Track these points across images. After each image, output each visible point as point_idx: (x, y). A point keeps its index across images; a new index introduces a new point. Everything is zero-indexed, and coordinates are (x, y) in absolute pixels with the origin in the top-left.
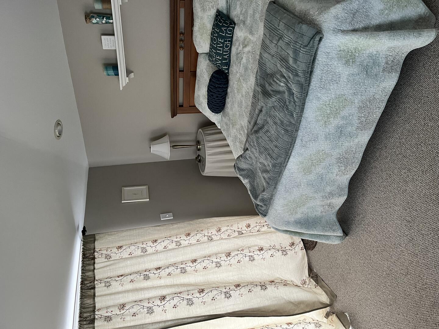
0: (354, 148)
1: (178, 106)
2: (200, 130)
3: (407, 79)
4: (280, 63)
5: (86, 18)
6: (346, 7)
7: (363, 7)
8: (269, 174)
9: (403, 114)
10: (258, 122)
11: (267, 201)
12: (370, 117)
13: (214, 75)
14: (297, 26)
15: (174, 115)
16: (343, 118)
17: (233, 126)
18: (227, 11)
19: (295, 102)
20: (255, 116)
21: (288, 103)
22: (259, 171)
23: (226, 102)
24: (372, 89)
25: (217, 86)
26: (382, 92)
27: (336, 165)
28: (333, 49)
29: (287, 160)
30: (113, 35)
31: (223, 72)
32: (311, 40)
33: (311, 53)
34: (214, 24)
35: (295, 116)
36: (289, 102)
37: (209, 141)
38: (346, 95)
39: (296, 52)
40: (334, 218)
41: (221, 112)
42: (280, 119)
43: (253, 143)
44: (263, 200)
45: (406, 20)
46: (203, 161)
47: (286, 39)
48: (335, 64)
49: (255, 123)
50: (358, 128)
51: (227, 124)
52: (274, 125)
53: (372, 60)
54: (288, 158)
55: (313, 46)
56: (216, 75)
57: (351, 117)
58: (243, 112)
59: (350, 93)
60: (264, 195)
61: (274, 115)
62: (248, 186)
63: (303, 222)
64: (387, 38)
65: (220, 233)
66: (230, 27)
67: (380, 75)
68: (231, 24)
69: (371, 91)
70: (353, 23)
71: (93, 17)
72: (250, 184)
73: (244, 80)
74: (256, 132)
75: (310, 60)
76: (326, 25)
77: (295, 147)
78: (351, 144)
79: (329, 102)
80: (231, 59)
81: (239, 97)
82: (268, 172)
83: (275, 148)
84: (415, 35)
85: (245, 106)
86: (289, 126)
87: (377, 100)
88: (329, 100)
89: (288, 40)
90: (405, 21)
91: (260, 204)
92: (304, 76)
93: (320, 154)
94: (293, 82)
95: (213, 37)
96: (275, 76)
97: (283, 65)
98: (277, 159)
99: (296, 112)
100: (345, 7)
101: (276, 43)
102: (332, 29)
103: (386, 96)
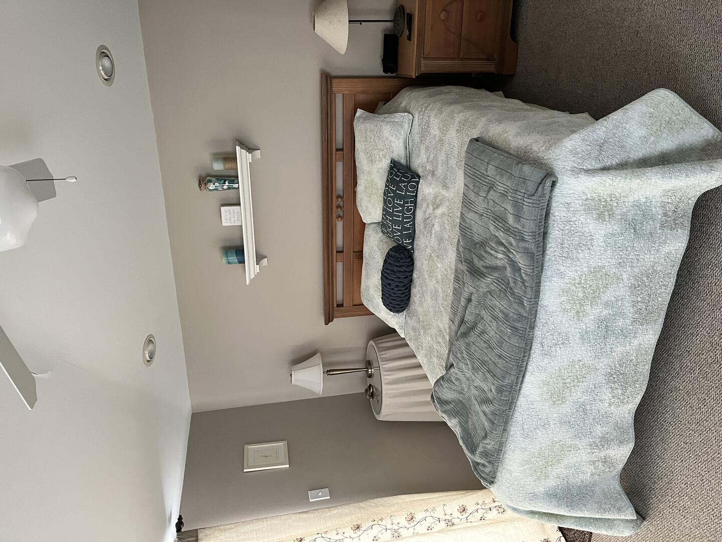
0: (634, 355)
1: (335, 306)
2: (372, 342)
3: (704, 239)
4: (493, 224)
5: (200, 184)
6: (588, 137)
7: (614, 134)
8: (491, 405)
9: (707, 294)
10: (466, 319)
11: (493, 456)
12: (653, 302)
13: (391, 253)
14: (515, 168)
15: (328, 320)
16: (607, 305)
17: (425, 333)
18: (407, 160)
19: (523, 282)
20: (460, 309)
21: (512, 284)
22: (475, 402)
23: (412, 295)
24: (648, 257)
25: (396, 269)
26: (665, 260)
27: (606, 387)
28: (574, 197)
29: (521, 380)
30: (239, 204)
31: (405, 248)
32: (538, 187)
33: (541, 205)
34: (387, 179)
35: (525, 304)
36: (515, 283)
37: (387, 359)
38: (606, 267)
39: (517, 205)
40: (616, 486)
41: (405, 310)
42: (502, 312)
43: (460, 353)
44: (485, 454)
45: (686, 148)
46: (379, 395)
47: (499, 188)
48: (581, 219)
49: (462, 321)
50: (634, 321)
51: (414, 329)
52: (493, 321)
53: (641, 211)
54: (522, 376)
55: (543, 195)
56: (393, 254)
57: (620, 302)
58: (439, 307)
59: (612, 263)
60: (487, 444)
61: (491, 306)
62: (457, 431)
63: (561, 495)
64: (659, 176)
65: (413, 524)
66: (413, 182)
67: (657, 233)
68: (413, 177)
69: (646, 260)
70: (601, 159)
71: (210, 181)
72: (462, 426)
73: (438, 257)
74: (465, 335)
75: (541, 215)
76: (560, 164)
77: (533, 356)
78: (627, 348)
79: (579, 279)
80: (416, 229)
81: (431, 284)
82: (490, 403)
83: (499, 359)
84: (703, 168)
85: (443, 297)
86: (519, 321)
87: (660, 273)
88: (579, 276)
89: (503, 189)
90: (684, 150)
91: (482, 462)
92: (534, 240)
93: (576, 368)
94: (517, 250)
95: (387, 198)
96: (489, 245)
97: (499, 227)
98: (504, 377)
99: (528, 298)
100: (586, 137)
101: (485, 196)
102: (569, 168)
103: (673, 266)
